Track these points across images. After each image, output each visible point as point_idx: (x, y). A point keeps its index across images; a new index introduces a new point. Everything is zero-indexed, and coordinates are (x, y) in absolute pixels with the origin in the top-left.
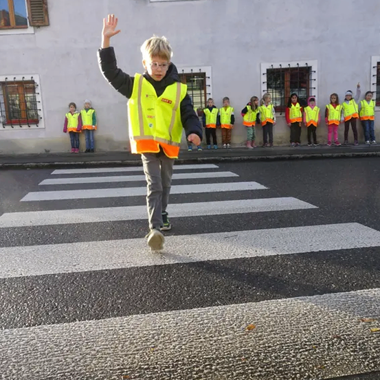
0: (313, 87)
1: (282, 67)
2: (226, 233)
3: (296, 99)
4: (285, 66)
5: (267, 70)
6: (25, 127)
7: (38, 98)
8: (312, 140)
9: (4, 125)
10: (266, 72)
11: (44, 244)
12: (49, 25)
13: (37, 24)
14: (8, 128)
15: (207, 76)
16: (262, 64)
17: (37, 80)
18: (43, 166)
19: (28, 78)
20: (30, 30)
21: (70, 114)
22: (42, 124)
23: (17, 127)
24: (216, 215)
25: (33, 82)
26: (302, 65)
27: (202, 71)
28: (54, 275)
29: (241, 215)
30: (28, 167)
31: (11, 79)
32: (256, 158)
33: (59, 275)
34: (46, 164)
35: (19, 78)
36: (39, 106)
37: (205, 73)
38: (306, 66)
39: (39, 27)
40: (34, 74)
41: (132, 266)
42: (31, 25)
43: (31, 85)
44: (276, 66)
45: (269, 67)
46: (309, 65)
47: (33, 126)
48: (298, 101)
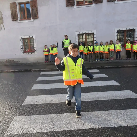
0: (136, 37)
1: (124, 30)
2: (106, 111)
3: (129, 41)
4: (124, 29)
5: (118, 31)
6: (30, 53)
7: (35, 43)
8: (135, 57)
9: (23, 53)
10: (117, 32)
11: (42, 114)
12: (38, 18)
13: (34, 18)
14: (25, 54)
15: (94, 34)
16: (115, 29)
17: (34, 37)
18: (37, 70)
19: (31, 37)
20: (32, 20)
21: (45, 49)
22: (36, 53)
23: (27, 54)
24: (102, 100)
25: (33, 38)
26: (131, 28)
27: (93, 32)
28: (48, 132)
29: (111, 101)
30: (32, 71)
31: (25, 37)
32: (114, 67)
33: (49, 132)
34: (38, 70)
35: (28, 37)
36: (35, 46)
37: (93, 33)
38: (133, 29)
39: (35, 19)
40: (33, 35)
41: (74, 129)
42: (32, 18)
43: (32, 39)
44: (121, 29)
45: (118, 30)
46: (134, 29)
47: (33, 53)
48: (130, 42)
